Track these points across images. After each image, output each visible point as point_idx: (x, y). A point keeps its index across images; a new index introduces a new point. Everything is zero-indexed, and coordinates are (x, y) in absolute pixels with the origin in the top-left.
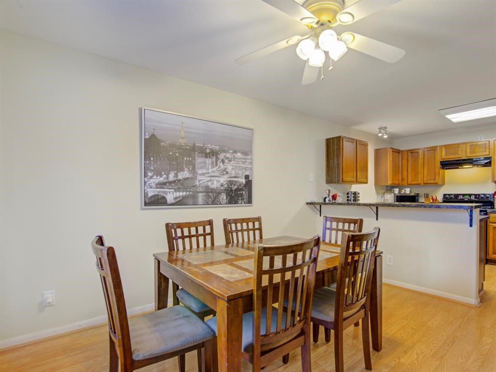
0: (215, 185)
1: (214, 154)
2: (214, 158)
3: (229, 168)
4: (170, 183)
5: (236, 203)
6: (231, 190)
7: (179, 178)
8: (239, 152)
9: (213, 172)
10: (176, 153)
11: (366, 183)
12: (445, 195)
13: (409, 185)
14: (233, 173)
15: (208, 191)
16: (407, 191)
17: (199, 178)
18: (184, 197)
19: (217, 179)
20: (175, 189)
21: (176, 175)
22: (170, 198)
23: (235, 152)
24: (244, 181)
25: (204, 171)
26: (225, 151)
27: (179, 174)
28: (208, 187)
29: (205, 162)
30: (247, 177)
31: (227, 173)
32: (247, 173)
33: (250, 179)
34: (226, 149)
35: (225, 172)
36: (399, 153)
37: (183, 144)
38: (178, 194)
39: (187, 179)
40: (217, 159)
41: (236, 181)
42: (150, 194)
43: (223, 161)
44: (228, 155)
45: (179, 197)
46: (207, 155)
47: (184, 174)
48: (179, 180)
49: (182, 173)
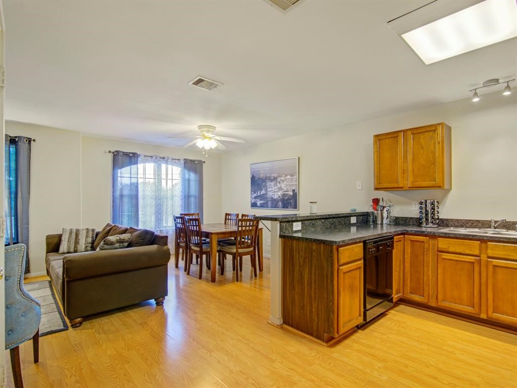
0: (276, 197)
1: (275, 179)
2: (275, 181)
3: (283, 186)
4: (258, 196)
5: (287, 208)
6: (285, 200)
8: (288, 175)
9: (275, 189)
10: (260, 182)
14: (285, 189)
15: (273, 200)
17: (269, 193)
18: (263, 203)
19: (277, 193)
20: (260, 200)
21: (260, 193)
22: (258, 203)
23: (286, 175)
24: (292, 193)
25: (271, 189)
26: (280, 176)
28: (272, 198)
29: (271, 185)
30: (294, 191)
31: (282, 189)
32: (294, 188)
33: (296, 192)
34: (281, 175)
35: (281, 189)
37: (262, 177)
39: (264, 194)
40: (277, 181)
41: (288, 194)
42: (253, 202)
43: (280, 183)
44: (282, 178)
45: (261, 203)
46: (272, 180)
47: (263, 192)
48: (261, 195)
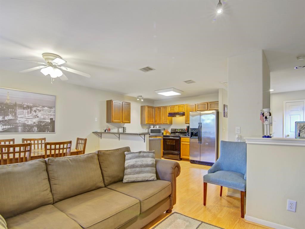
0: (30, 122)
1: (28, 107)
2: (29, 110)
3: (39, 114)
4: (0, 121)
5: (45, 132)
6: (41, 125)
7: (5, 119)
8: (46, 107)
9: (29, 116)
10: (4, 107)
11: (130, 123)
12: (172, 129)
13: (158, 124)
14: (42, 117)
15: (24, 125)
16: (157, 127)
17: (19, 119)
19: (31, 120)
20: (3, 125)
23: (44, 107)
24: (49, 121)
25: (23, 116)
26: (36, 106)
27: (6, 117)
28: (25, 124)
29: (23, 112)
30: (51, 119)
31: (38, 117)
32: (52, 117)
33: (54, 120)
34: (37, 105)
35: (37, 116)
36: (153, 108)
37: (8, 103)
38: (5, 127)
39: (10, 120)
40: (31, 110)
41: (44, 121)
43: (35, 111)
44: (38, 108)
45: (5, 128)
46: (24, 108)
47: (10, 117)
48: (6, 120)
49: (7, 117)
